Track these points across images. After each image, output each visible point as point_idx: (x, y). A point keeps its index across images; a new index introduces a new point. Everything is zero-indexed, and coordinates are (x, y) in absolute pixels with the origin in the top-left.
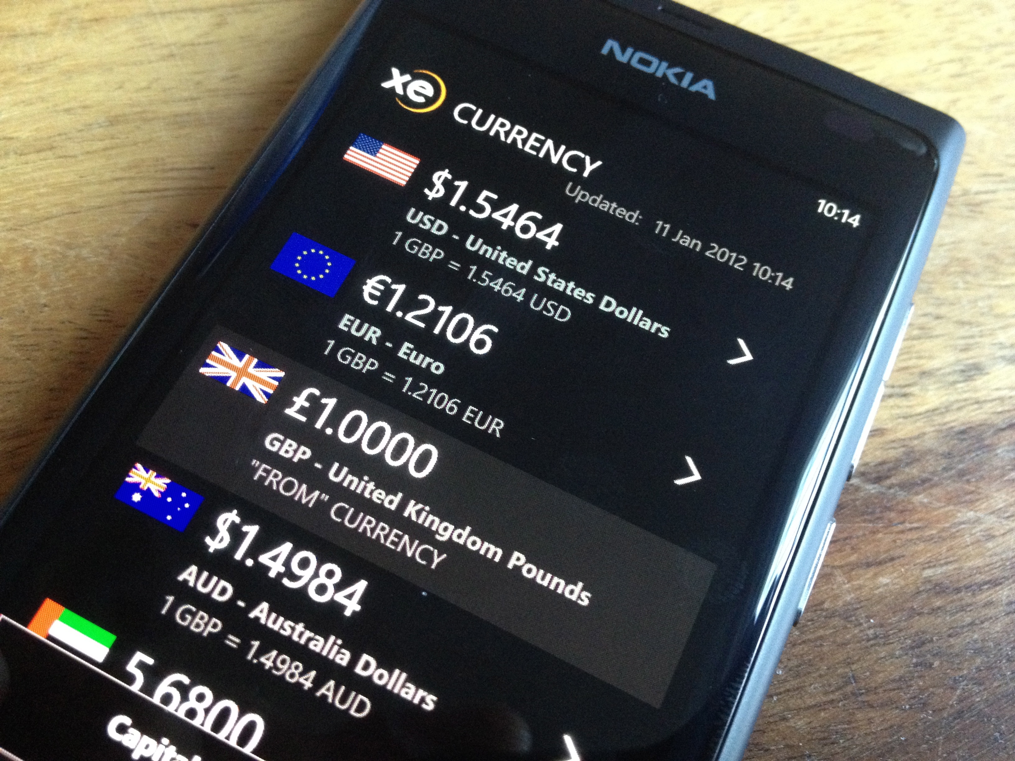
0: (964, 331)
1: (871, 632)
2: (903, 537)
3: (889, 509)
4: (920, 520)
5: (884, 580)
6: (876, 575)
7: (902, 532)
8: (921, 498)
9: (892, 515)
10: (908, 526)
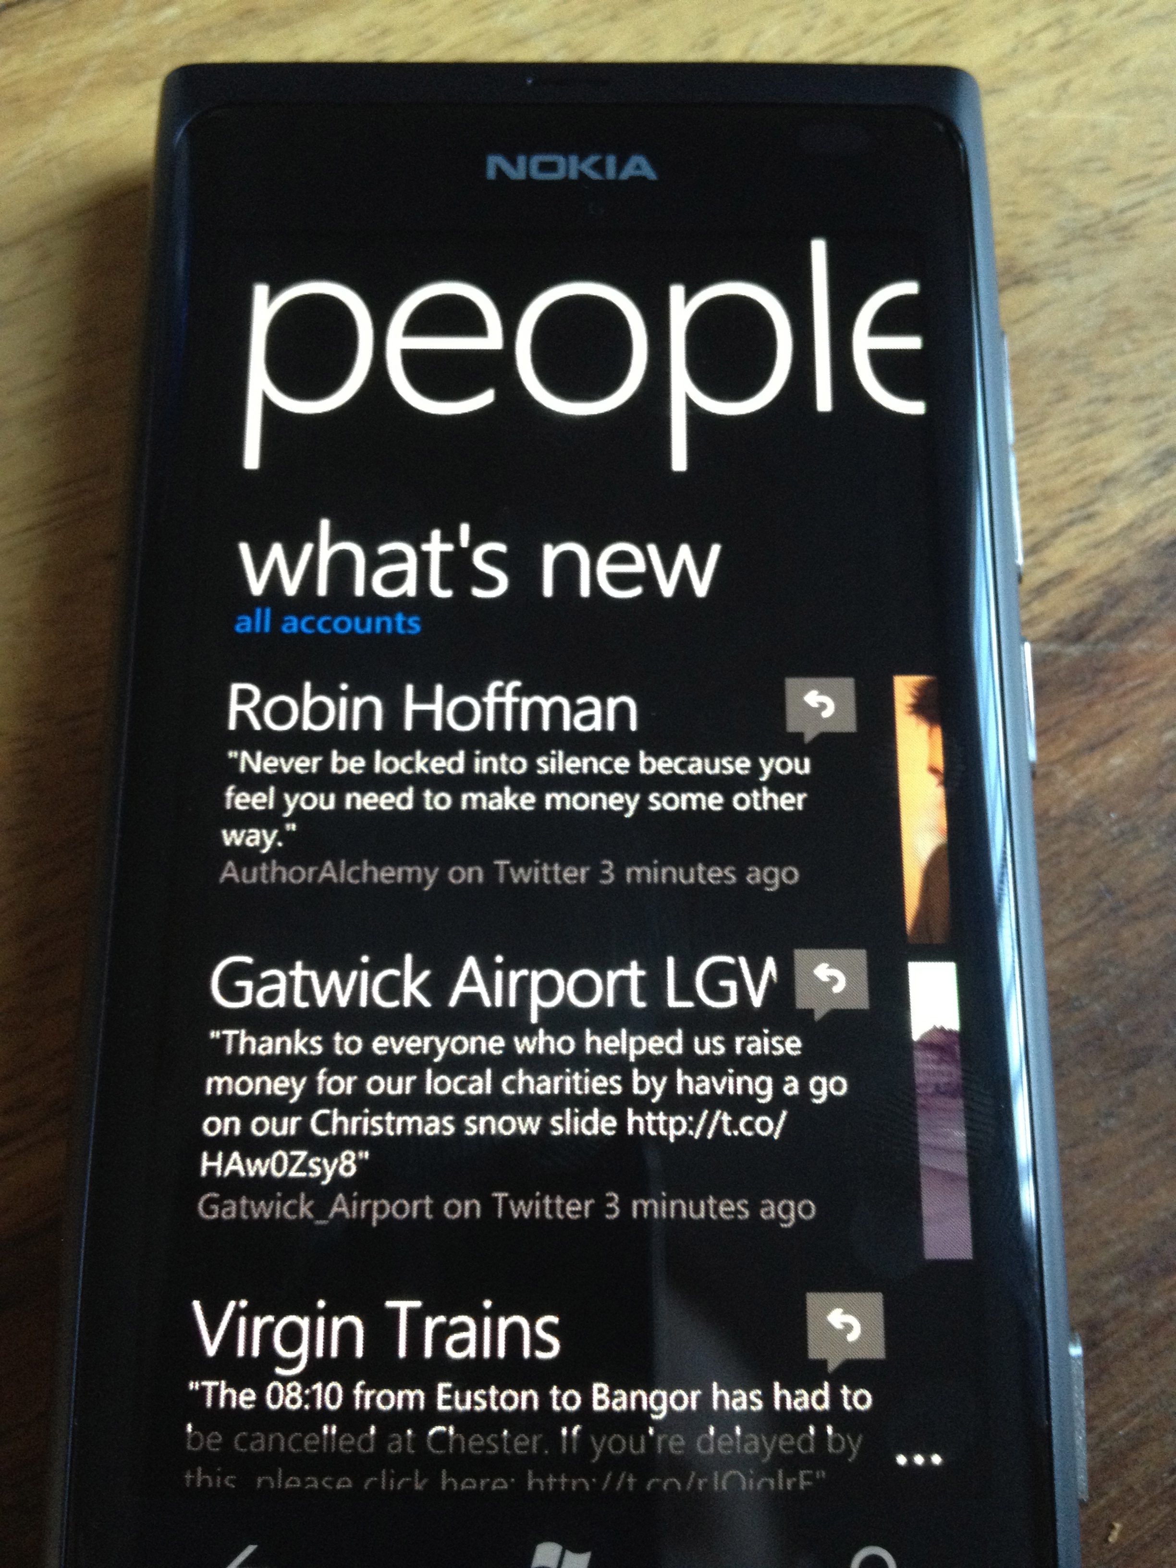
0: (1146, 409)
1: (1115, 830)
2: (1127, 701)
3: (1103, 670)
4: (1143, 673)
5: (1117, 760)
6: (1105, 758)
7: (1124, 694)
8: (1139, 645)
9: (1107, 677)
10: (1130, 684)
